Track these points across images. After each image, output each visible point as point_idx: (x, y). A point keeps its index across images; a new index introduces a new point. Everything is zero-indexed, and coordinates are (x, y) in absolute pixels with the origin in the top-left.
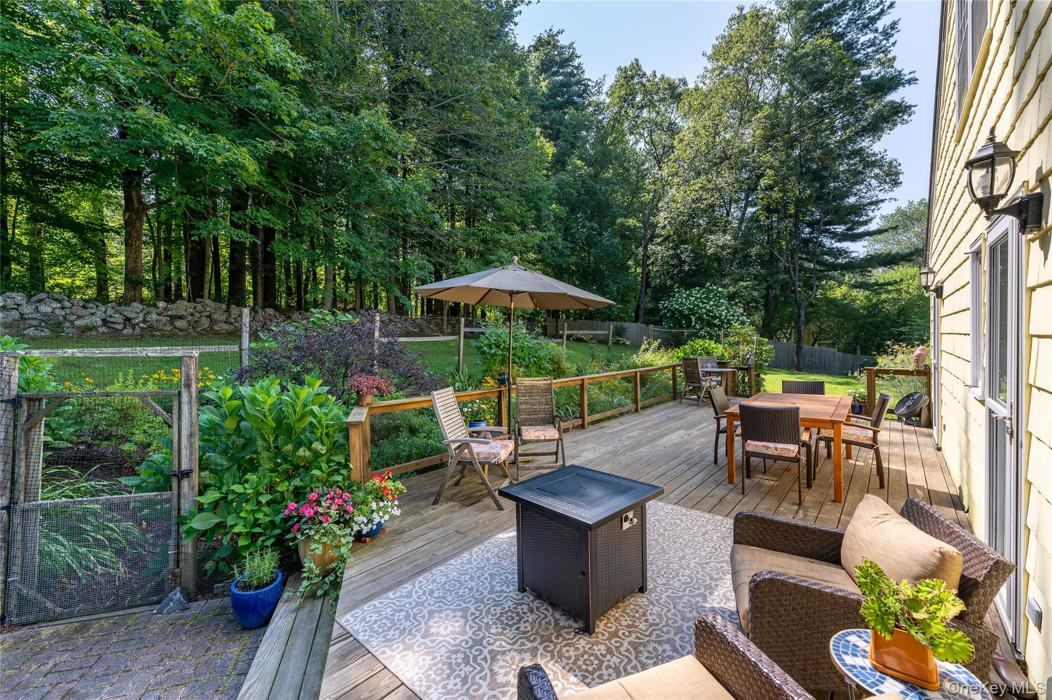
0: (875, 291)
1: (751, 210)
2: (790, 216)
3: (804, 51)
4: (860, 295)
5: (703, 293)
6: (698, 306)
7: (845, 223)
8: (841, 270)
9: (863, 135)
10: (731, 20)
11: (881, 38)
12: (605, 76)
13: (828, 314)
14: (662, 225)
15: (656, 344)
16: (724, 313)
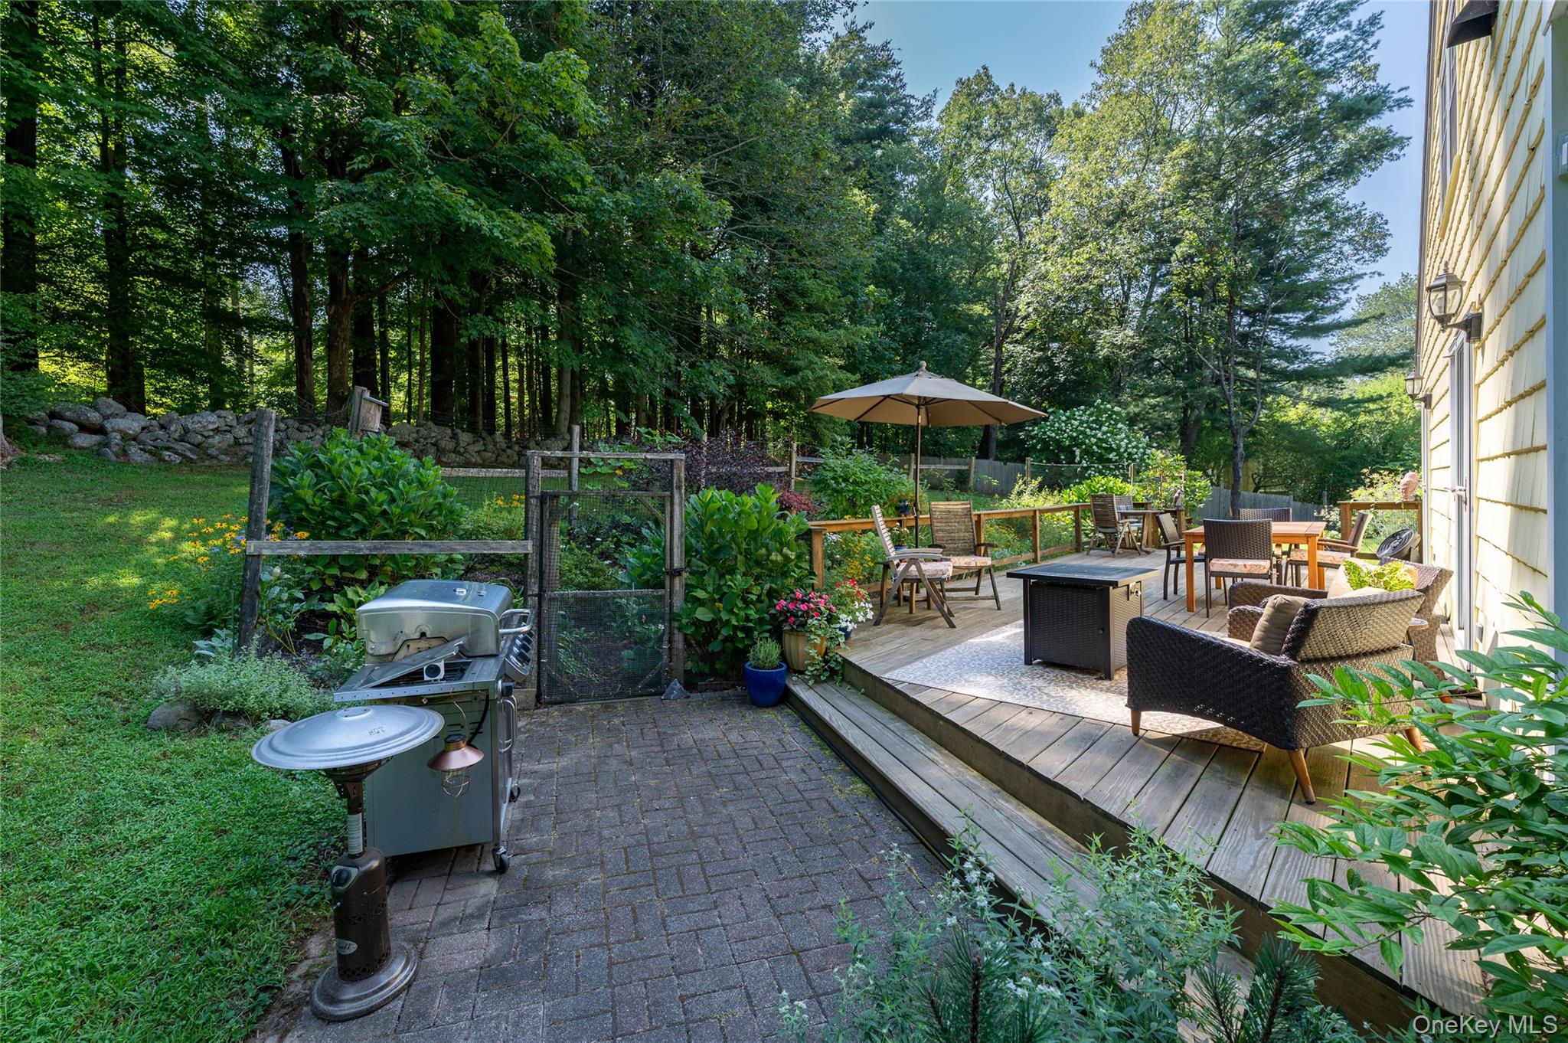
0: (1348, 411)
1: (1160, 291)
2: (1222, 300)
3: (1241, 57)
4: (1325, 418)
5: (1091, 415)
6: (1084, 433)
7: (1304, 310)
8: (1298, 380)
9: (1330, 180)
10: (1130, 12)
11: (1355, 37)
12: (935, 91)
13: (1278, 447)
14: (1022, 314)
15: (1035, 483)
16: (1123, 444)
